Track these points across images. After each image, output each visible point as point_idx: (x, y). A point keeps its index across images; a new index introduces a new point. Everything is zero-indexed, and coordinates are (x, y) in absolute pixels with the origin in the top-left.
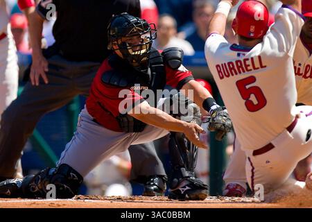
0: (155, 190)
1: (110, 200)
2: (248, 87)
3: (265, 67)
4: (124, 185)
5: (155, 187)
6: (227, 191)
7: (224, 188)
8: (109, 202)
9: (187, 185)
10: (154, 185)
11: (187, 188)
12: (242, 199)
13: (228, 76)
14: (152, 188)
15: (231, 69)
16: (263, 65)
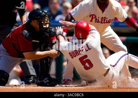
0: (31, 82)
1: (11, 86)
2: (84, 60)
3: (91, 49)
4: (18, 80)
5: (32, 80)
6: (64, 82)
7: (62, 80)
8: (11, 87)
9: (47, 80)
10: (31, 79)
11: (48, 81)
12: (70, 86)
13: (75, 57)
14: (30, 81)
15: (76, 53)
16: (90, 48)
